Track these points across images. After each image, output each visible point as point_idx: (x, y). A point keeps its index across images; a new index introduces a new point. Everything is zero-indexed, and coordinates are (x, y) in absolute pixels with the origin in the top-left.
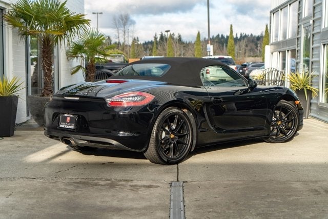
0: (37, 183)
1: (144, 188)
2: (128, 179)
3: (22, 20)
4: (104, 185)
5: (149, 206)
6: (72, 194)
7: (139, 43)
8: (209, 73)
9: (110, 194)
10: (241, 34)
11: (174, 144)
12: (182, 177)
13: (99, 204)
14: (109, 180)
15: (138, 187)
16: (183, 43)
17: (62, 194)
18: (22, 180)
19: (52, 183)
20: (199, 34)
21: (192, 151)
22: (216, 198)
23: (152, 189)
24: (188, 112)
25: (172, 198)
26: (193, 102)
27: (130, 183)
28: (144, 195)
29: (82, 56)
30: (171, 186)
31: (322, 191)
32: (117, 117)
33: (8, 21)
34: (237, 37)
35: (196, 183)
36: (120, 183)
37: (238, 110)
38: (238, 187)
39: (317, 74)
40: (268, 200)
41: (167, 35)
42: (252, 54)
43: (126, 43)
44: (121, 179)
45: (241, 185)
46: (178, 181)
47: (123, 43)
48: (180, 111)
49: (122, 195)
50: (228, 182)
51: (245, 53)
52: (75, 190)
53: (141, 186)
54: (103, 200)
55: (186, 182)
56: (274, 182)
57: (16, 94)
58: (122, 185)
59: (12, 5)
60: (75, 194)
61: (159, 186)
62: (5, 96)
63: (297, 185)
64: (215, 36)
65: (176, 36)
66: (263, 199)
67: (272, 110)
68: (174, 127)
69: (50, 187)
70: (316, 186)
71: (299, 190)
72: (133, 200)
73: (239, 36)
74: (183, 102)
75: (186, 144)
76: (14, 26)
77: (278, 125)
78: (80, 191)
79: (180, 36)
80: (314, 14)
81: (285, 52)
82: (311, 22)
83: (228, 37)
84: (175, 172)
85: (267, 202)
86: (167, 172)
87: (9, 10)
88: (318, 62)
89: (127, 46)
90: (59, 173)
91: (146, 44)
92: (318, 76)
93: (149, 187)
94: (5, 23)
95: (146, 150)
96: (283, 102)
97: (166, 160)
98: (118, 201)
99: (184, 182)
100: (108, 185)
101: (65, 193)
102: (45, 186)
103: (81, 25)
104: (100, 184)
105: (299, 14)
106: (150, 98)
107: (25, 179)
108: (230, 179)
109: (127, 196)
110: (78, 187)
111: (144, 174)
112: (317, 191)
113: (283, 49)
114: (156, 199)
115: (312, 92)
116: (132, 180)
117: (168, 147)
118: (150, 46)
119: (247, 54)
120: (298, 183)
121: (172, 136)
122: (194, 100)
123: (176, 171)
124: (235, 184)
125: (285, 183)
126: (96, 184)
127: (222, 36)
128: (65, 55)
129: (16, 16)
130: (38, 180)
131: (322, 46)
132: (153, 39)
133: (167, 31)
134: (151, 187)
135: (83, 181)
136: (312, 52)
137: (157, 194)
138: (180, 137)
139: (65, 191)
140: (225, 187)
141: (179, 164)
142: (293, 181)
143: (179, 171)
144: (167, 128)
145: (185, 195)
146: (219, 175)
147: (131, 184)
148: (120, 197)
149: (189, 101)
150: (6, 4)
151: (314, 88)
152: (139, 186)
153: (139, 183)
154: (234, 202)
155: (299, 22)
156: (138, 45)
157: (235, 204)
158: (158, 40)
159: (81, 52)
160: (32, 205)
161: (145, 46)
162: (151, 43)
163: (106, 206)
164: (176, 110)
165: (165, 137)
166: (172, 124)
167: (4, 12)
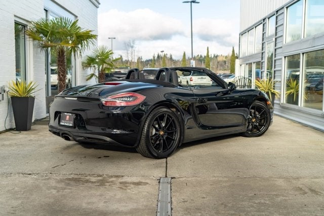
0: (29, 180)
1: (132, 186)
2: (119, 174)
3: (41, 35)
4: (95, 182)
5: (135, 209)
6: (60, 193)
7: (142, 60)
8: (192, 80)
9: (98, 193)
10: (214, 55)
11: (164, 140)
12: (171, 173)
13: (84, 205)
14: (101, 176)
15: (127, 185)
16: (174, 60)
17: (51, 193)
18: (17, 176)
19: (45, 179)
20: (184, 54)
21: (180, 145)
22: (204, 198)
23: (140, 186)
24: (176, 111)
25: (160, 199)
26: (181, 102)
27: (120, 180)
28: (132, 194)
29: (94, 67)
30: (159, 182)
31: (307, 190)
32: (111, 115)
33: (29, 35)
34: (211, 57)
35: (184, 179)
36: (111, 179)
37: (218, 109)
38: (224, 184)
39: (280, 80)
40: (256, 202)
41: (162, 54)
42: (222, 68)
43: (133, 61)
44: (113, 174)
45: (226, 182)
46: (166, 176)
47: (131, 61)
48: (169, 110)
49: (111, 194)
50: (214, 178)
51: (217, 67)
52: (65, 189)
53: (131, 183)
54: (89, 201)
55: (174, 178)
56: (258, 179)
57: (32, 95)
58: (112, 182)
59: (33, 23)
60: (64, 193)
61: (147, 183)
62: (23, 96)
63: (280, 183)
64: (196, 56)
65: (168, 56)
66: (250, 199)
67: (249, 109)
68: (163, 125)
69: (41, 185)
70: (299, 184)
71: (283, 188)
72: (120, 201)
73: (213, 56)
74: (171, 102)
75: (174, 140)
76: (34, 39)
77: (253, 122)
78: (69, 189)
79: (171, 56)
80: (276, 33)
81: (252, 63)
82: (274, 39)
83: (205, 57)
84: (163, 167)
85: (255, 203)
86: (157, 167)
87: (30, 26)
88: (281, 70)
89: (133, 62)
90: (55, 169)
91: (147, 61)
92: (280, 82)
93: (138, 184)
94: (27, 37)
95: (138, 145)
96: (258, 103)
97: (156, 155)
98: (105, 202)
99: (172, 178)
100: (98, 181)
101: (54, 192)
102: (37, 183)
103: (90, 39)
104: (92, 180)
105: (263, 34)
106: (141, 98)
107: (21, 175)
108: (215, 175)
109: (115, 195)
110: (68, 184)
111: (135, 169)
112: (301, 189)
113: (250, 62)
114: (143, 200)
115: (275, 94)
116: (123, 176)
117: (158, 142)
118: (150, 62)
119: (219, 68)
120: (281, 180)
121: (162, 133)
122: (181, 100)
123: (165, 165)
124: (221, 181)
125: (268, 180)
126: (87, 181)
127: (201, 56)
128: (81, 65)
129: (36, 32)
130: (33, 176)
131: (284, 58)
132: (152, 58)
133: (162, 52)
134: (140, 185)
135: (76, 177)
136: (275, 63)
137: (145, 193)
138: (169, 134)
139: (54, 189)
140: (211, 185)
141: (168, 158)
142: (275, 178)
143: (168, 165)
144: (157, 126)
145: (173, 194)
146: (205, 171)
147: (122, 181)
148: (107, 197)
149: (177, 101)
150: (28, 21)
151: (276, 91)
152: (128, 183)
153: (129, 180)
154: (222, 204)
155: (263, 40)
156: (142, 62)
157: (224, 206)
158: (156, 58)
159: (94, 64)
160: (16, 207)
161: (147, 63)
162: (151, 60)
163: (91, 209)
164: (165, 109)
165: (156, 134)
166: (162, 122)
167: (26, 28)
